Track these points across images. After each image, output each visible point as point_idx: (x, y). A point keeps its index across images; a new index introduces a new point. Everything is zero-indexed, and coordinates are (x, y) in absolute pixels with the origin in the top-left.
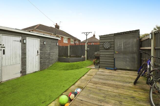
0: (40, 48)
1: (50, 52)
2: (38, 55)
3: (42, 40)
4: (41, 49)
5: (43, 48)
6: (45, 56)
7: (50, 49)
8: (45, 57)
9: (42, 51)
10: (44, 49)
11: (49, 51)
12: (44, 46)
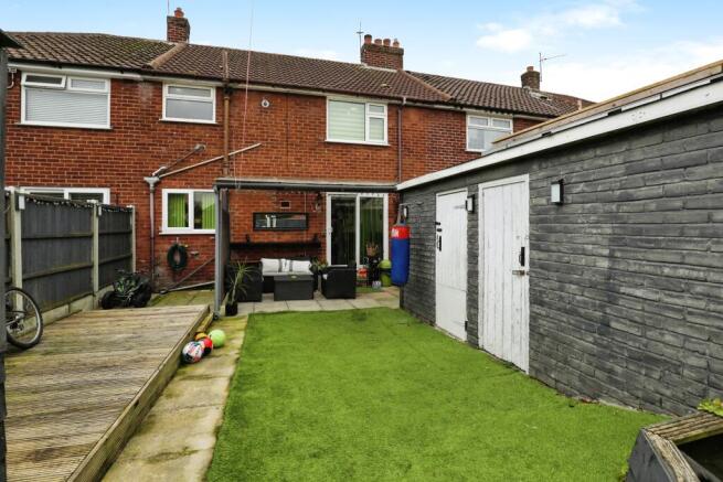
0: (531, 234)
1: (610, 275)
2: (522, 273)
3: (542, 174)
4: (538, 238)
5: (551, 230)
6: (561, 289)
7: (615, 240)
8: (561, 298)
9: (543, 255)
10: (553, 237)
11: (604, 264)
12: (557, 220)
